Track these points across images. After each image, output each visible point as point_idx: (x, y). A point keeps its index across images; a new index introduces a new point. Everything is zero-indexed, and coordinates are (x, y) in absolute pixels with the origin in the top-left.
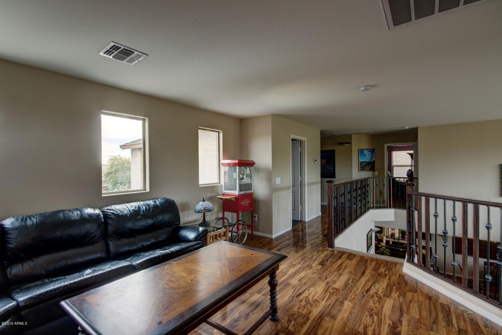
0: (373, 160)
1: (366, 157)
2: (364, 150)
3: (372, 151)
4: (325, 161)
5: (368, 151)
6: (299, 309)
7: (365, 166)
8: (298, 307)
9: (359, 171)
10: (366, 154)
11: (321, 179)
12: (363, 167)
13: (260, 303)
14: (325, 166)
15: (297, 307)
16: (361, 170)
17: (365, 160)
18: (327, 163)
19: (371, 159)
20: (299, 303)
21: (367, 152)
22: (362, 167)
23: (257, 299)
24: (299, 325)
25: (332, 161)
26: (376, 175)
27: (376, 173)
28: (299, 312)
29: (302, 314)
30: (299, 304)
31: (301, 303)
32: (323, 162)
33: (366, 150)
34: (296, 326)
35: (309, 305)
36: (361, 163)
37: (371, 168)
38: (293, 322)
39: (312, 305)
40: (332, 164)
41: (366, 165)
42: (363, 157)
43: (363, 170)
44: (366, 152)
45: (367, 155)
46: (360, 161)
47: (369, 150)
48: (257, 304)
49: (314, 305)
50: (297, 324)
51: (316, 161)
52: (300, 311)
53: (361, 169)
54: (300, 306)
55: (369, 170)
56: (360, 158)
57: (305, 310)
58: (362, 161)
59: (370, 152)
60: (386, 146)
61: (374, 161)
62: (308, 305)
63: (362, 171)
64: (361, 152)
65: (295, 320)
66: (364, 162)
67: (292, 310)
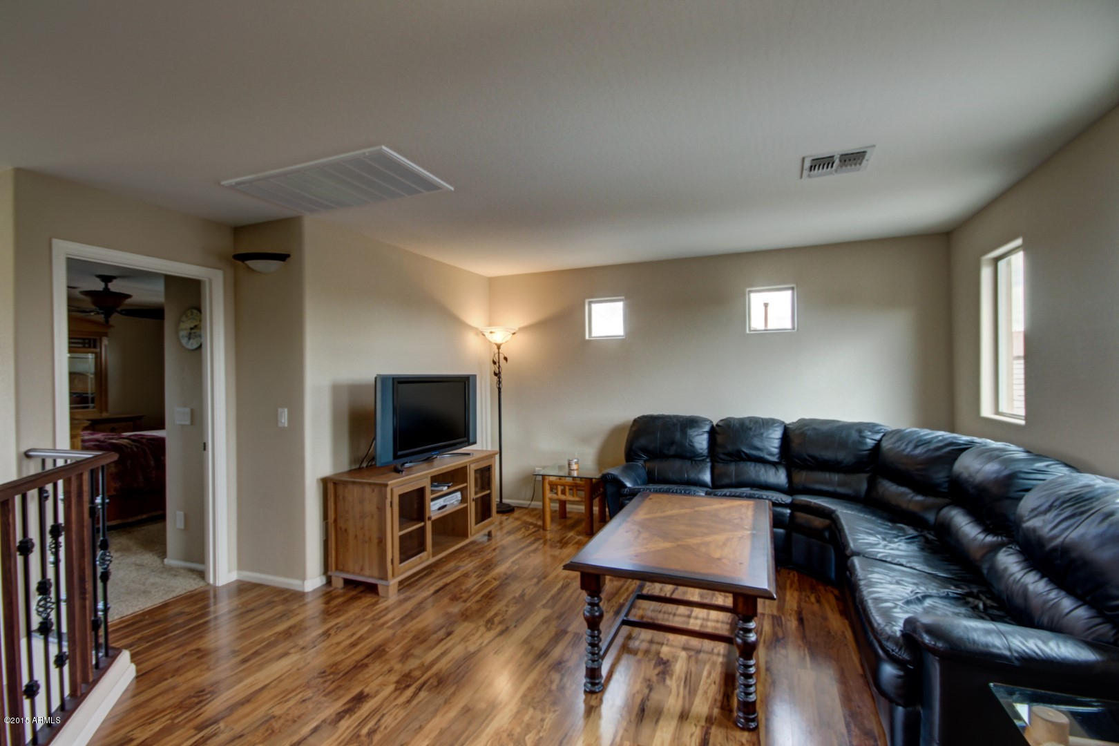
6: (543, 720)
8: (545, 723)
13: (642, 721)
15: (548, 723)
20: (541, 738)
23: (654, 731)
24: (541, 683)
28: (543, 711)
29: (535, 708)
30: (541, 734)
31: (537, 738)
34: (547, 682)
35: (516, 736)
38: (554, 687)
39: (508, 735)
48: (645, 716)
49: (505, 735)
50: (545, 685)
52: (539, 715)
54: (539, 727)
57: (526, 718)
62: (519, 733)
65: (550, 691)
67: (557, 713)
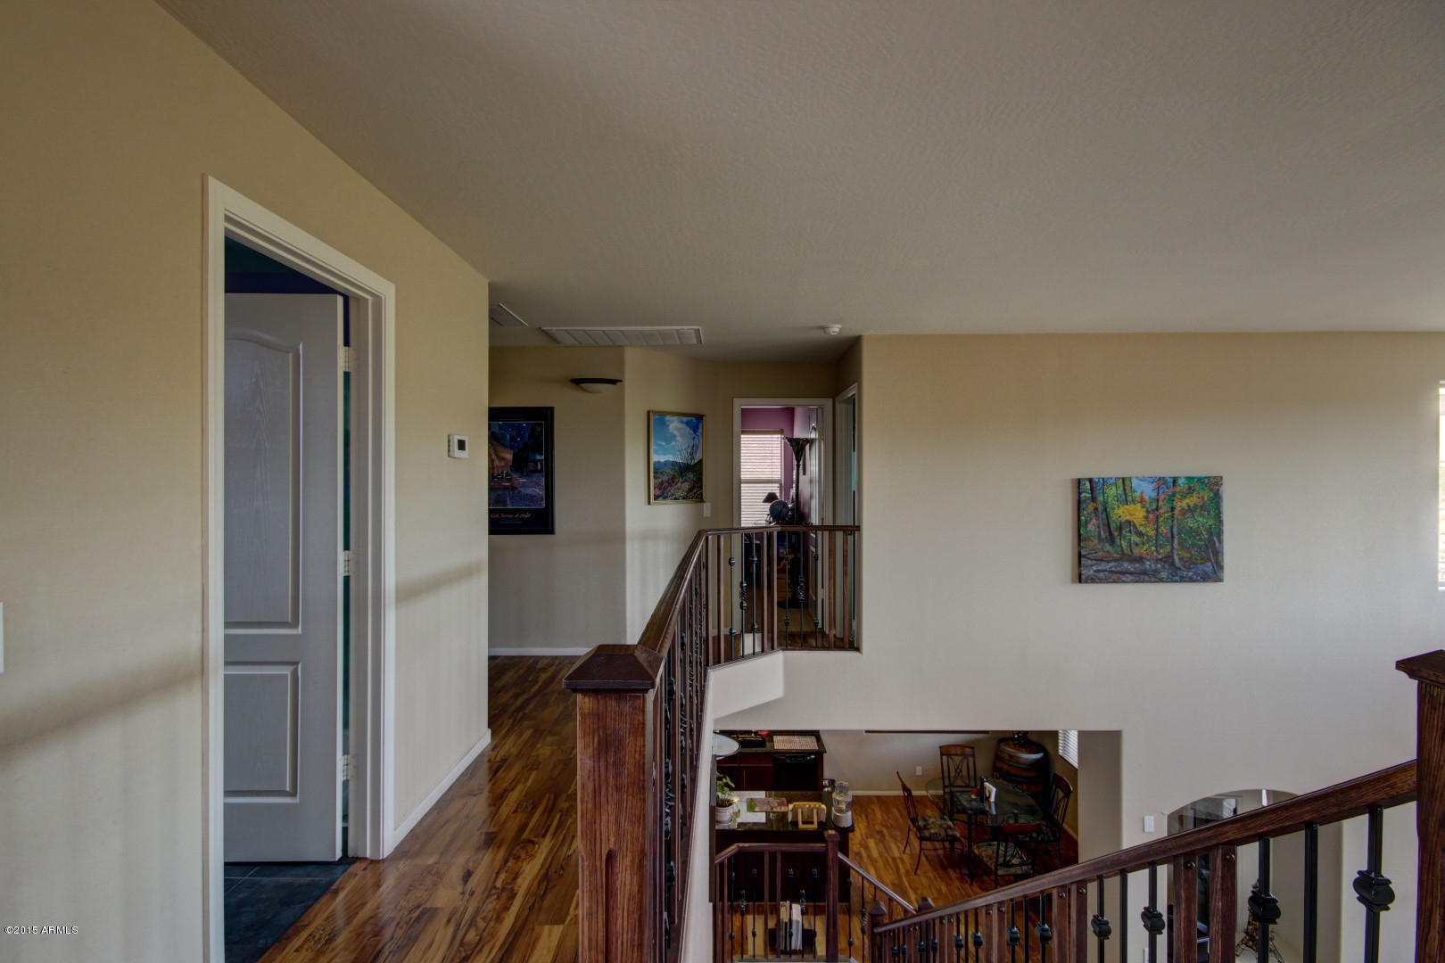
0: (698, 456)
1: (673, 443)
2: (668, 418)
3: (695, 421)
4: (509, 456)
5: (682, 422)
7: (672, 481)
9: (649, 503)
10: (676, 432)
11: (489, 539)
12: (666, 484)
14: (510, 480)
16: (656, 498)
17: (670, 458)
18: (520, 465)
19: (692, 454)
21: (680, 425)
22: (662, 483)
25: (538, 457)
26: (705, 515)
27: (707, 508)
32: (497, 462)
33: (675, 418)
36: (659, 469)
37: (691, 490)
40: (541, 471)
41: (673, 478)
42: (663, 443)
43: (664, 498)
44: (675, 425)
45: (678, 438)
46: (655, 458)
47: (685, 419)
51: (462, 445)
53: (658, 493)
55: (684, 498)
56: (653, 447)
58: (662, 459)
59: (688, 424)
60: (740, 404)
61: (701, 462)
63: (660, 501)
64: (654, 421)
66: (666, 463)
